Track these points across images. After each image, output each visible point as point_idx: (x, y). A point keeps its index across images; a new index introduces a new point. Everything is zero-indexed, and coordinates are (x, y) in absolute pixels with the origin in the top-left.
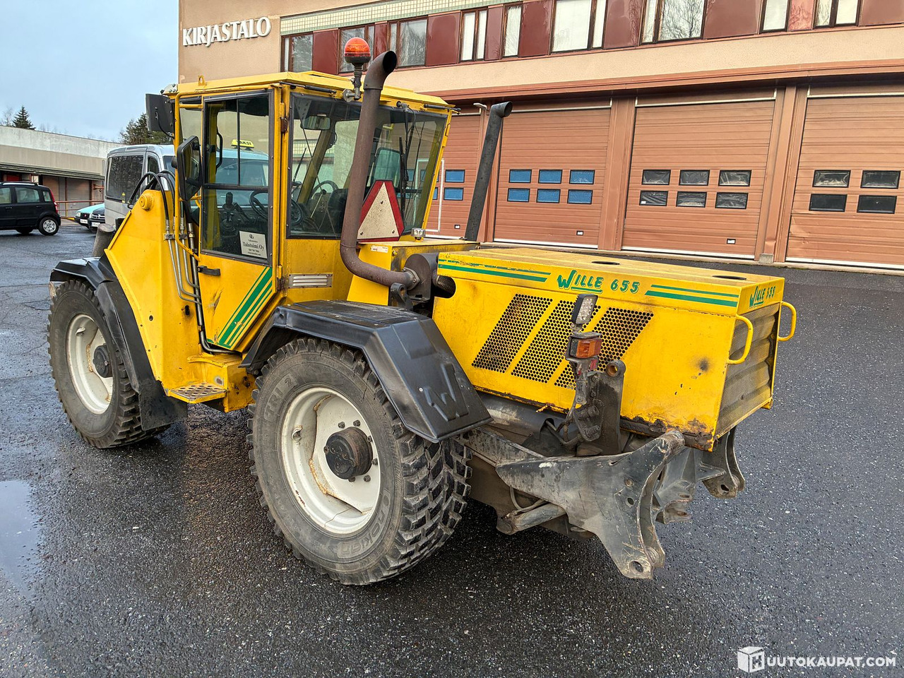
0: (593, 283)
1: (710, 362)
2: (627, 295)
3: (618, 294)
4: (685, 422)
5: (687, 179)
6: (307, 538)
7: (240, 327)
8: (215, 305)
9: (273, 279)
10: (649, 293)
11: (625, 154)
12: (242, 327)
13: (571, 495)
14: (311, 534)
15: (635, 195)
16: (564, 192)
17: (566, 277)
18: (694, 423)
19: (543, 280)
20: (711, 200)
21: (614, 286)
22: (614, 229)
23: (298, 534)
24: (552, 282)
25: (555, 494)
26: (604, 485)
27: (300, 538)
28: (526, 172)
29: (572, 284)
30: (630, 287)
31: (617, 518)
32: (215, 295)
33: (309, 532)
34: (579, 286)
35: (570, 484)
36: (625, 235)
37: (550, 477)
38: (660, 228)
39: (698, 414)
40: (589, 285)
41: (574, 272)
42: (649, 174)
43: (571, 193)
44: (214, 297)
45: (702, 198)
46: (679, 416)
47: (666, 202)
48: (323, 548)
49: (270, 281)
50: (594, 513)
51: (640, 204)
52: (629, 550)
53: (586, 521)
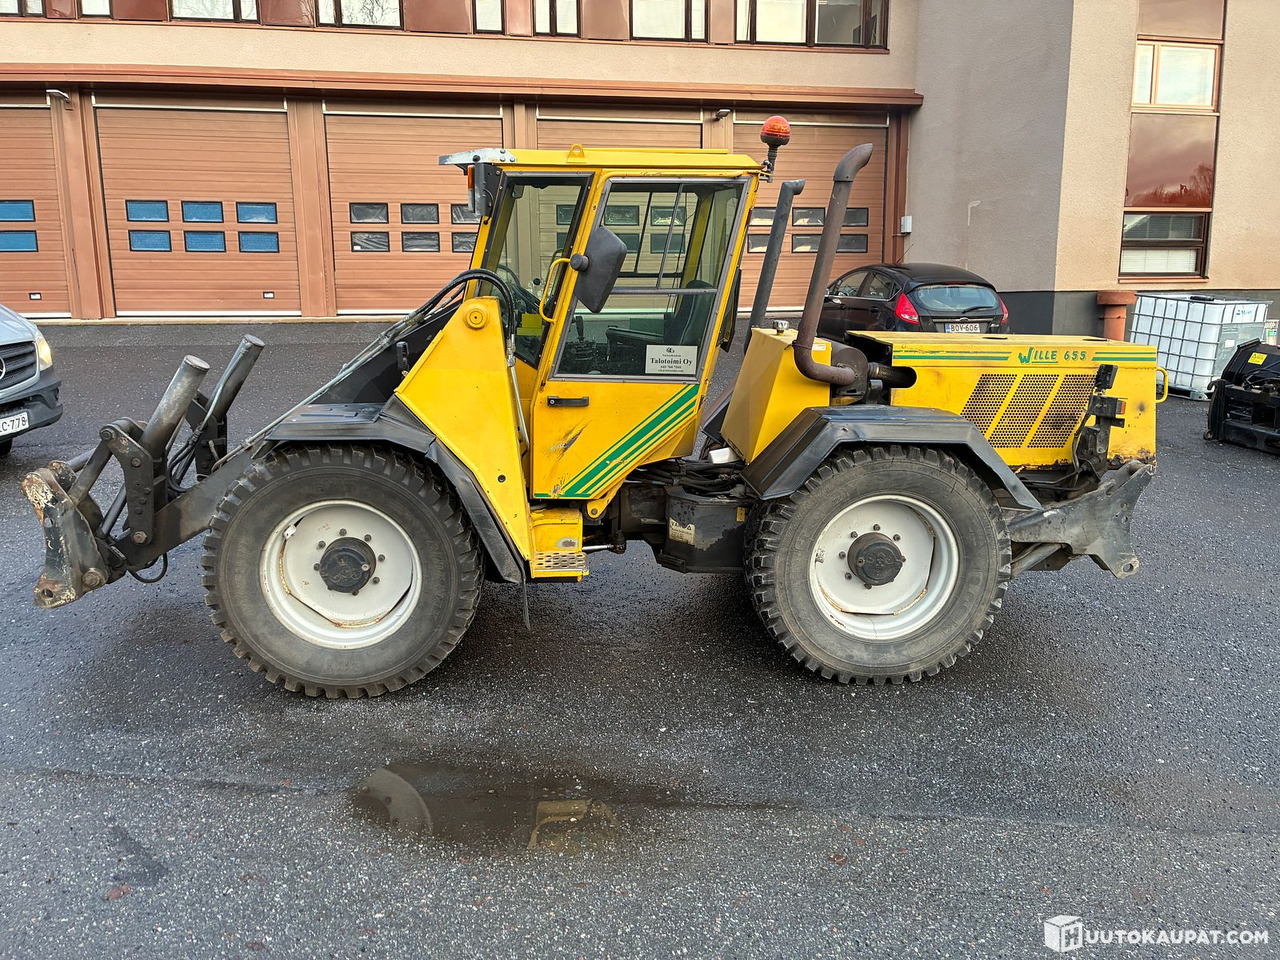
0: (1049, 356)
1: (1146, 406)
2: (1078, 363)
3: (1071, 363)
4: (1136, 452)
5: (410, 215)
6: (862, 656)
7: (617, 466)
8: (567, 446)
9: (697, 397)
10: (1094, 359)
11: (319, 181)
12: (622, 465)
13: (1076, 530)
14: (867, 650)
15: (343, 238)
16: (232, 237)
17: (1025, 354)
18: (1142, 451)
19: (1006, 359)
20: (446, 242)
21: (1067, 357)
22: (322, 286)
23: (851, 657)
24: (1014, 360)
25: (1061, 535)
26: (1105, 514)
27: (855, 659)
28: (157, 205)
29: (1032, 359)
30: (1079, 356)
31: (1114, 536)
32: (570, 432)
33: (863, 649)
34: (1039, 360)
35: (1075, 522)
36: (339, 294)
37: (1056, 522)
38: (385, 282)
39: (1143, 444)
40: (1046, 358)
41: (1031, 349)
42: (360, 209)
43: (243, 237)
44: (567, 435)
45: (433, 240)
46: (1131, 449)
47: (389, 246)
48: (891, 658)
49: (693, 400)
50: (1095, 539)
51: (353, 251)
52: (1123, 557)
53: (1087, 547)
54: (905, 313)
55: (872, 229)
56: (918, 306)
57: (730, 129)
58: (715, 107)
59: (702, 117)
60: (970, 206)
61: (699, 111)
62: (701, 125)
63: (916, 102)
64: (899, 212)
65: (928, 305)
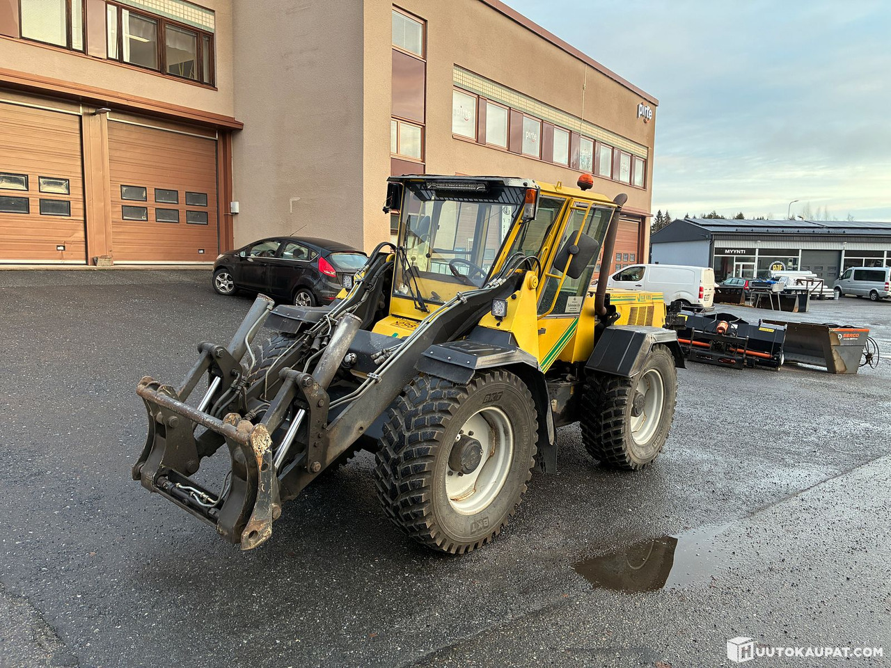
41: (639, 295)
49: (575, 327)
54: (326, 270)
55: (211, 208)
56: (334, 265)
57: (105, 125)
58: (96, 105)
59: (81, 111)
60: (291, 200)
61: (79, 106)
62: (80, 117)
63: (239, 127)
64: (228, 199)
65: (339, 265)
